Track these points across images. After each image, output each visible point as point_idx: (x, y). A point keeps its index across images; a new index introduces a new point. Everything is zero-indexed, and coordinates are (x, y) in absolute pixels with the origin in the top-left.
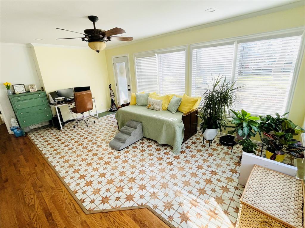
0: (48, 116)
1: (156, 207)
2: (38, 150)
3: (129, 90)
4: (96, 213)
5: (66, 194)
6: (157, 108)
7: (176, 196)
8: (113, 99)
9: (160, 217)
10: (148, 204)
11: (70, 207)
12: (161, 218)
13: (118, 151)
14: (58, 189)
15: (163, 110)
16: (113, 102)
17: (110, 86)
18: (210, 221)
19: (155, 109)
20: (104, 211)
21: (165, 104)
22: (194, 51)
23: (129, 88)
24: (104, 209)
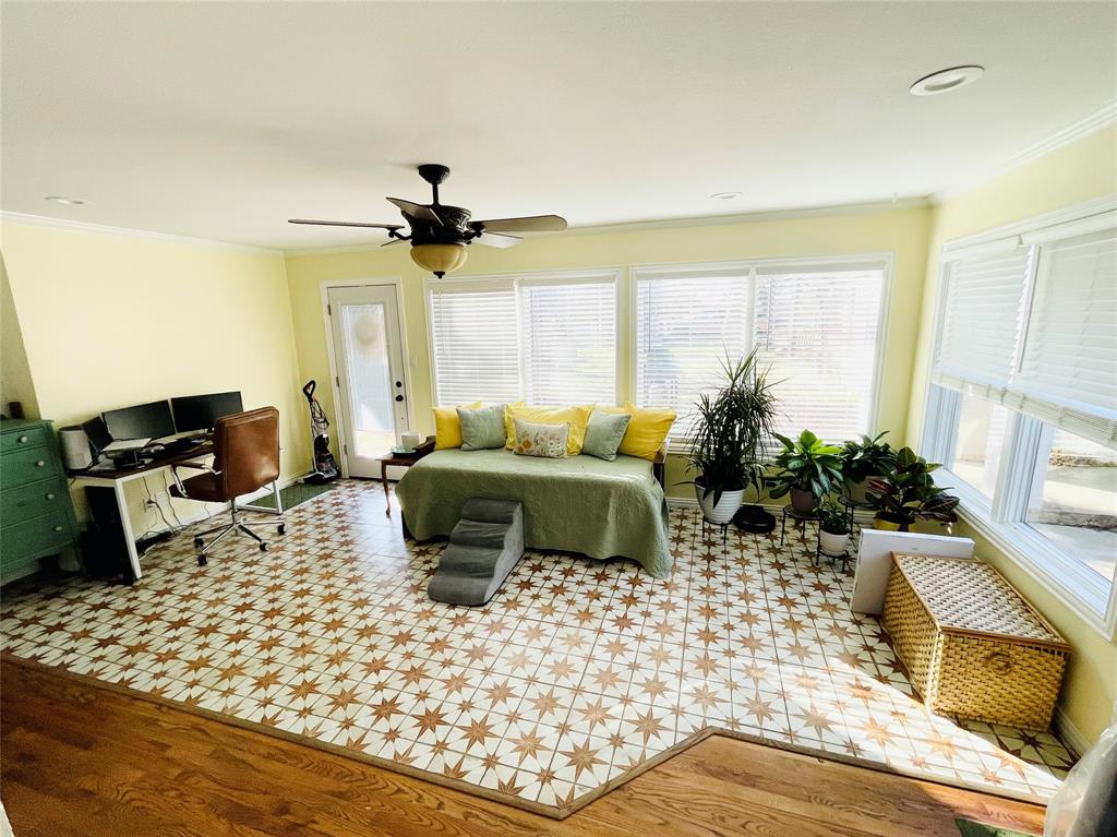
0: (58, 529)
1: (736, 723)
2: (97, 684)
3: (399, 398)
4: (589, 804)
5: (421, 793)
6: (554, 449)
7: (756, 680)
8: (325, 436)
9: (765, 742)
10: (710, 723)
11: (484, 825)
12: (771, 744)
13: (482, 609)
14: (373, 790)
15: (571, 454)
16: (320, 444)
17: (309, 390)
18: (868, 708)
19: (547, 454)
20: (609, 789)
21: (575, 437)
22: (642, 285)
23: (401, 391)
24: (604, 782)
